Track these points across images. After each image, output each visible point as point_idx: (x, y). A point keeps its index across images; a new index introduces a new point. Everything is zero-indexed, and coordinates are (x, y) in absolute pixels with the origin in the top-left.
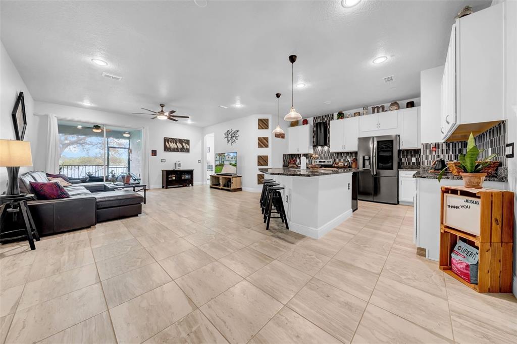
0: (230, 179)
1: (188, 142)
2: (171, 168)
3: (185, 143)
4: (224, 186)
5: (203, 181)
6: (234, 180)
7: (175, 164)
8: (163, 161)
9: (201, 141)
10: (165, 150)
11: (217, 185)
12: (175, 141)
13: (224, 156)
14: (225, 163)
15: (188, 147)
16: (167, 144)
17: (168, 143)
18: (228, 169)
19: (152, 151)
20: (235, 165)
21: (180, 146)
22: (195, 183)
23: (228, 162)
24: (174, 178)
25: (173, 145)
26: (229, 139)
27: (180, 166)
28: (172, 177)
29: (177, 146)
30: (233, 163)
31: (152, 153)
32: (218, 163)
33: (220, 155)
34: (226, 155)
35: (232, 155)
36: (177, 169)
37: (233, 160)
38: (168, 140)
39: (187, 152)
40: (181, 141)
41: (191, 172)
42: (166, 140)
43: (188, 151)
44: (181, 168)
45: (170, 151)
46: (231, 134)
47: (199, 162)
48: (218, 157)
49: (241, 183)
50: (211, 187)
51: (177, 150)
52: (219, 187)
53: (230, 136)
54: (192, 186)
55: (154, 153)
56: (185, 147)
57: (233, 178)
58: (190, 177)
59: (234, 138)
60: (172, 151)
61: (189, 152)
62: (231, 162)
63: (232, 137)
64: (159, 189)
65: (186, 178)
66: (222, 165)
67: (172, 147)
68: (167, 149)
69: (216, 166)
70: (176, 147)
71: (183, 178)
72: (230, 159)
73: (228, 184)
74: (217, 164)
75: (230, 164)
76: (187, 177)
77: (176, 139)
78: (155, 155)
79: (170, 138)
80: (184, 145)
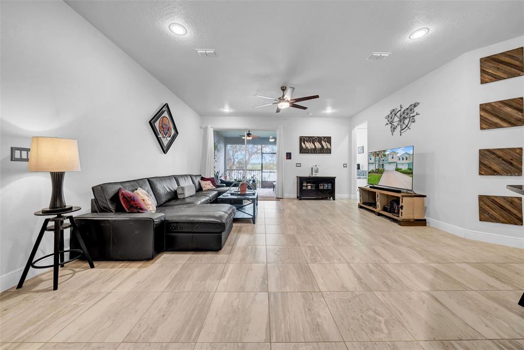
0: (398, 198)
1: (328, 140)
2: (307, 174)
3: (325, 141)
4: (385, 209)
5: (350, 193)
6: (405, 202)
7: (312, 168)
8: (298, 165)
9: (347, 138)
10: (300, 153)
11: (370, 204)
12: (312, 139)
13: (385, 155)
14: (387, 167)
15: (329, 146)
16: (303, 144)
17: (305, 144)
18: (393, 180)
19: (287, 153)
20: (409, 172)
21: (318, 145)
22: (337, 195)
23: (393, 167)
24: (309, 187)
26: (395, 124)
27: (317, 171)
28: (307, 186)
29: (315, 146)
30: (405, 168)
31: (287, 156)
32: (373, 168)
33: (376, 154)
34: (387, 153)
35: (401, 152)
36: (314, 176)
37: (405, 161)
38: (304, 140)
39: (327, 153)
40: (320, 139)
41: (331, 181)
42: (303, 139)
43: (328, 151)
44: (319, 175)
45: (306, 153)
46: (398, 114)
47: (345, 166)
48: (373, 158)
49: (424, 209)
50: (360, 207)
51: (314, 151)
52: (374, 210)
53: (396, 119)
54: (334, 199)
55: (289, 156)
56: (325, 147)
57: (405, 199)
58: (330, 187)
59: (406, 121)
60: (308, 153)
61: (330, 153)
62: (399, 167)
63: (402, 119)
64: (294, 199)
65: (325, 188)
66: (380, 172)
67: (309, 148)
68: (303, 151)
69: (369, 173)
70: (313, 147)
71: (321, 188)
72: (396, 160)
73: (392, 206)
74: (370, 170)
75: (397, 170)
76: (327, 186)
77: (314, 137)
78: (290, 158)
79: (306, 137)
80: (324, 143)
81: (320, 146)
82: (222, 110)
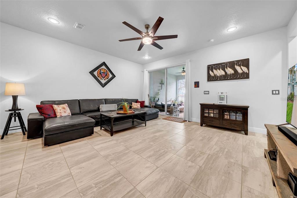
3: (240, 66)
8: (207, 93)
16: (211, 72)
17: (213, 72)
19: (195, 82)
21: (230, 71)
24: (212, 115)
25: (220, 73)
28: (209, 113)
29: (226, 73)
31: (195, 85)
40: (232, 65)
41: (244, 111)
43: (246, 76)
45: (215, 80)
47: (275, 92)
55: (197, 85)
60: (217, 80)
61: (248, 78)
65: (232, 118)
77: (224, 63)
78: (198, 87)
79: (214, 65)
80: (238, 68)
81: (232, 72)
82: (144, 58)
